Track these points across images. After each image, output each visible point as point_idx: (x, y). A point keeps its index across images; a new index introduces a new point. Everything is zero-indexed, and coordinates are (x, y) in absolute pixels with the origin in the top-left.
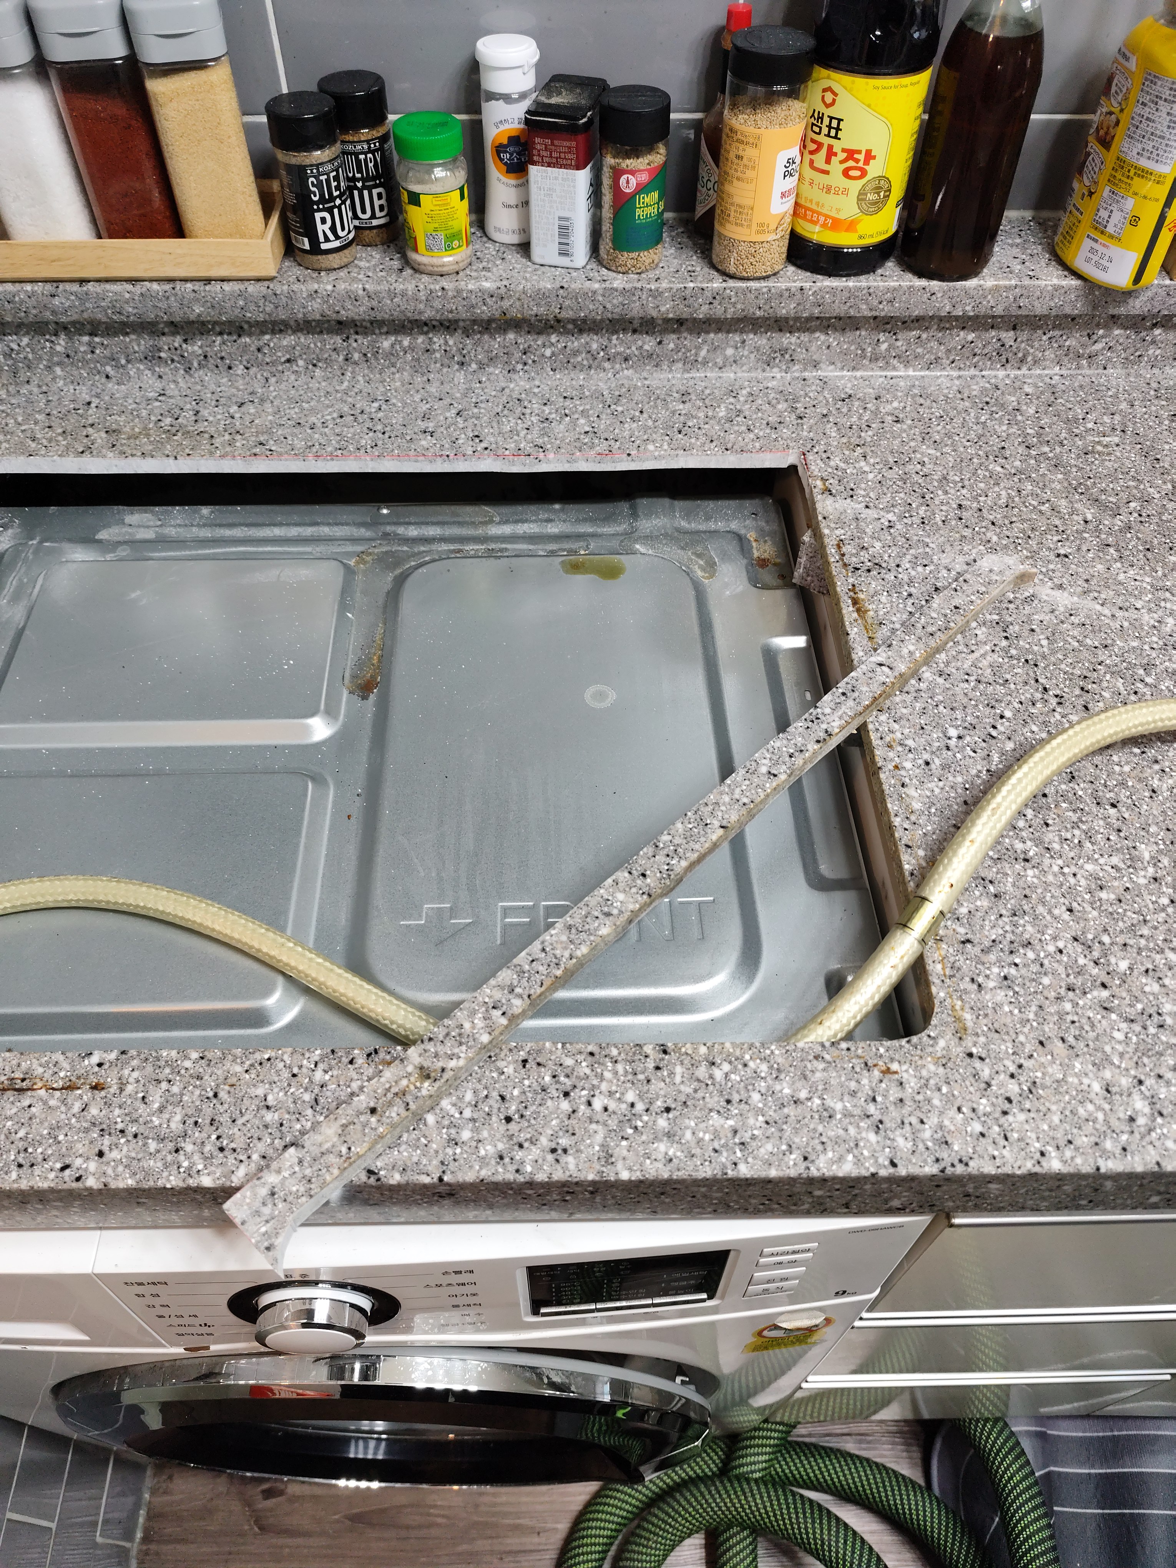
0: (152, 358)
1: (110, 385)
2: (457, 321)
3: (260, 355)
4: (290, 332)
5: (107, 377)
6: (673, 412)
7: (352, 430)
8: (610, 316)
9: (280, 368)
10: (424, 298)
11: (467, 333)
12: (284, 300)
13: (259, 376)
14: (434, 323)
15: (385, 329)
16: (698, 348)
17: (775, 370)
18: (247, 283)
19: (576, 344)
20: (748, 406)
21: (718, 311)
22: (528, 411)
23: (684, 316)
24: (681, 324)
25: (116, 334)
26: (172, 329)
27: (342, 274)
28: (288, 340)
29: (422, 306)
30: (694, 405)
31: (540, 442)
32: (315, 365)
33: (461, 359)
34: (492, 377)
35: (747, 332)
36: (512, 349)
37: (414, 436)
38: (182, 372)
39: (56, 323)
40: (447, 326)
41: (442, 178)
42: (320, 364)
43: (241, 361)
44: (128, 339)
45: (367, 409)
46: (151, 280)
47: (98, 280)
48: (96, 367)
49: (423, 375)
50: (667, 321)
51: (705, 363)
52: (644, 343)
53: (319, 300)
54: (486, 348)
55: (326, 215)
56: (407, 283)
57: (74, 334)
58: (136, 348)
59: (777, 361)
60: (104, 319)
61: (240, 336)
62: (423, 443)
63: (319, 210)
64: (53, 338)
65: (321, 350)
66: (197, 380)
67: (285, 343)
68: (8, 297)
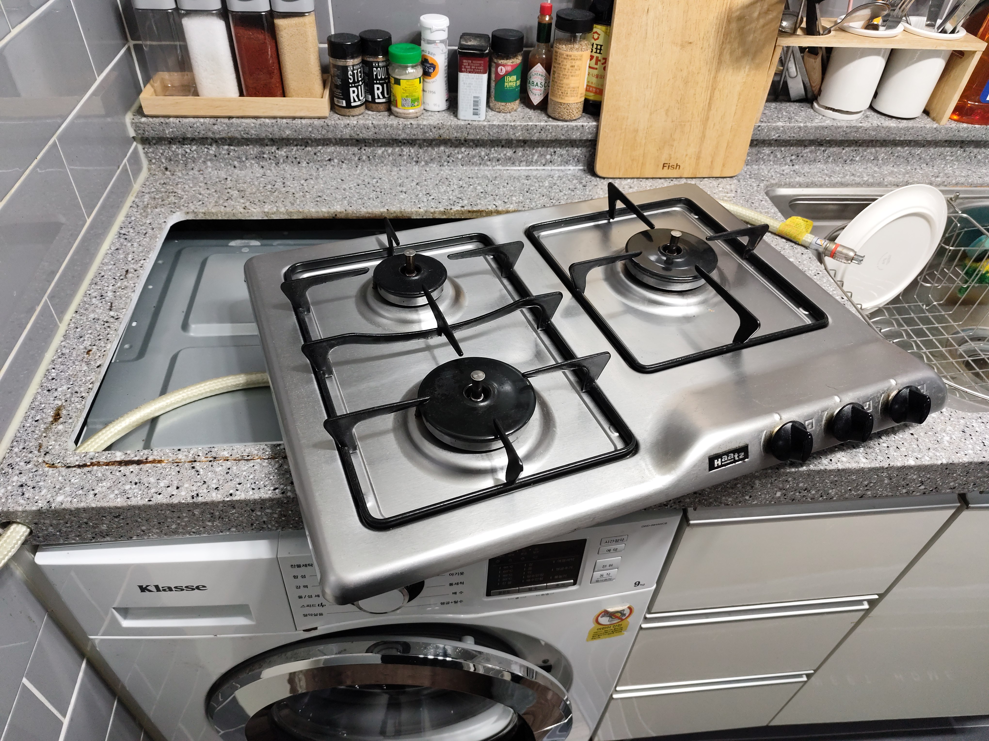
0: (259, 157)
1: (236, 171)
2: (416, 140)
3: (315, 157)
4: (332, 145)
5: (235, 167)
6: (523, 184)
7: (365, 191)
8: (491, 138)
9: (325, 163)
10: (401, 128)
11: (420, 147)
12: (332, 128)
13: (314, 167)
14: (405, 141)
15: (380, 144)
16: (533, 155)
17: (570, 166)
18: (313, 120)
19: (474, 152)
20: (558, 181)
21: (544, 136)
22: (451, 183)
23: (527, 138)
24: (525, 143)
25: (242, 145)
26: (272, 143)
27: (360, 117)
28: (331, 149)
29: (400, 132)
30: (533, 181)
31: (459, 196)
32: (343, 162)
33: (417, 159)
34: (432, 169)
35: (557, 148)
36: (442, 155)
37: (396, 194)
38: (274, 165)
39: (212, 139)
40: (411, 142)
41: (411, 73)
42: (345, 162)
43: (305, 160)
44: (248, 148)
45: (371, 182)
46: (265, 118)
47: (238, 117)
48: (229, 162)
49: (397, 167)
50: (518, 141)
51: (536, 162)
52: (507, 152)
53: (349, 129)
54: (429, 154)
55: (355, 89)
56: (393, 121)
57: (221, 145)
58: (252, 152)
59: (571, 161)
60: (239, 137)
61: (306, 147)
62: (402, 196)
63: (352, 87)
64: (209, 147)
65: (347, 154)
66: (282, 169)
67: (329, 150)
68: (191, 125)
